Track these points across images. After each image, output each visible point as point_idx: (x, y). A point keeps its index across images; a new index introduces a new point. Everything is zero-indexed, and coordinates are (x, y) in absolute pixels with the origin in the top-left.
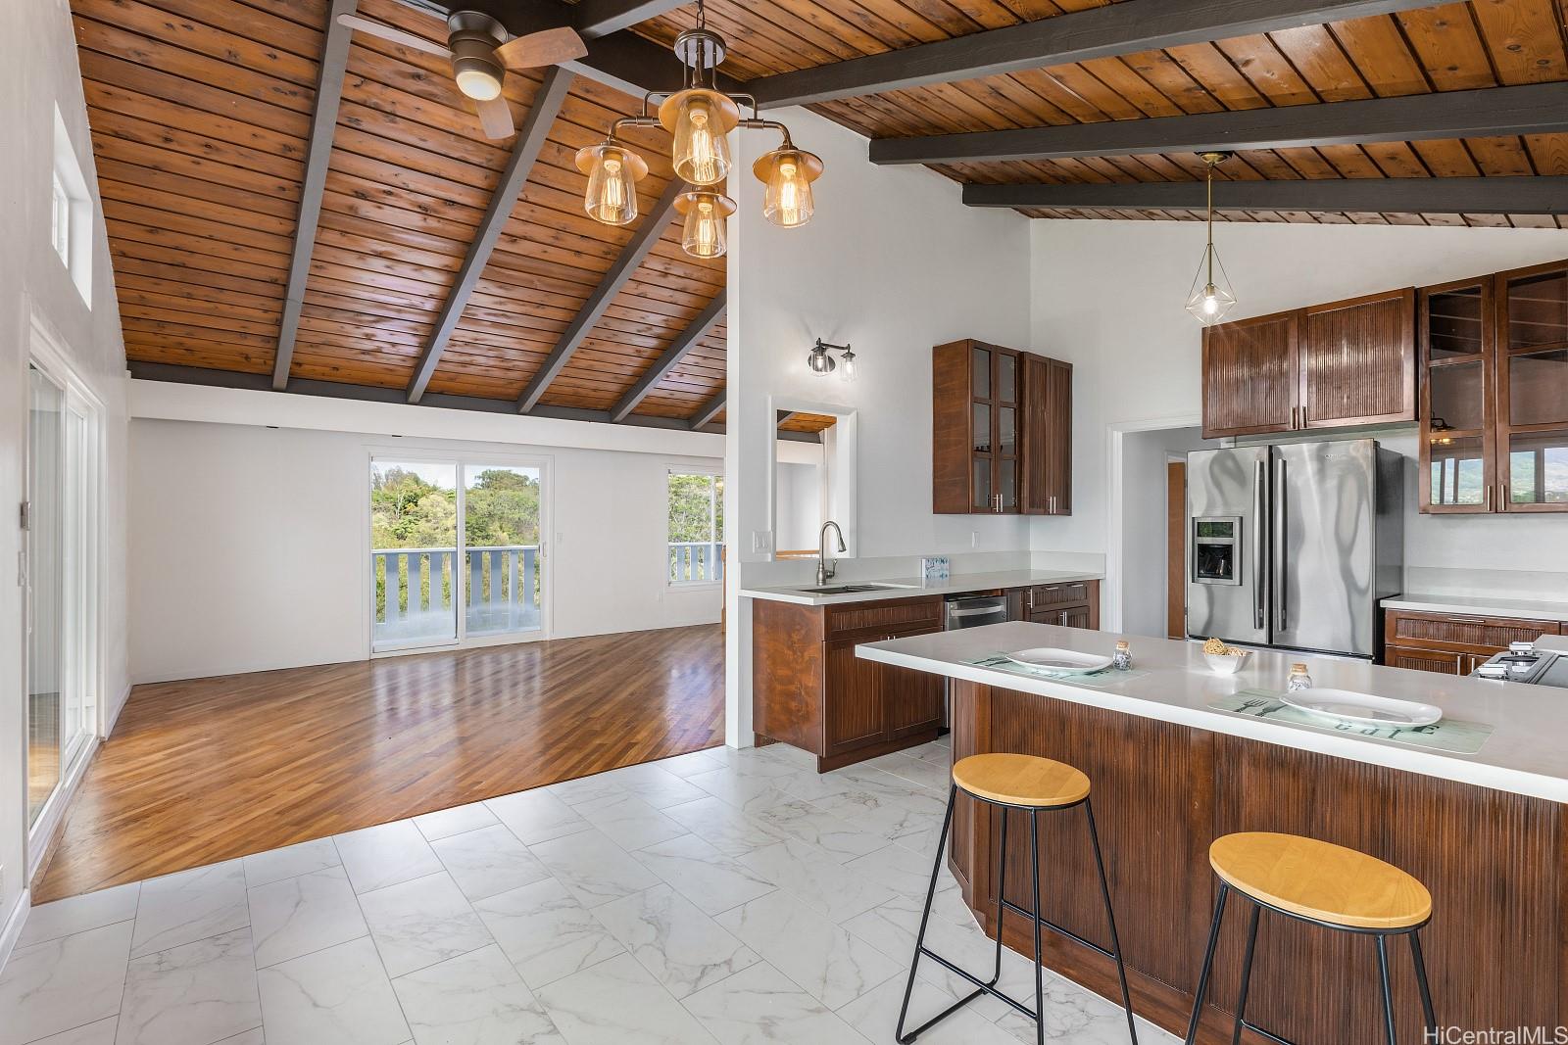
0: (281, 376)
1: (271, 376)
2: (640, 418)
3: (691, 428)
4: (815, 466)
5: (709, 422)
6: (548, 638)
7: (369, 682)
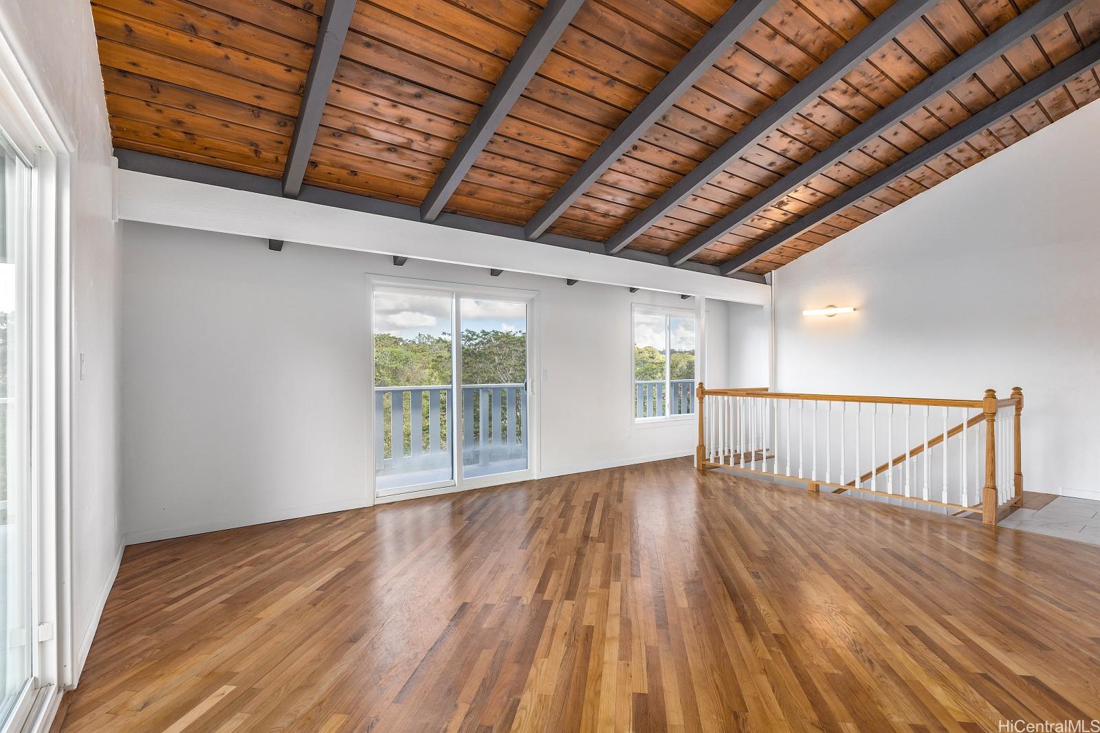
0: (295, 180)
1: (283, 179)
2: (633, 252)
3: (671, 264)
4: (761, 307)
5: (689, 260)
6: (536, 478)
7: (372, 530)
